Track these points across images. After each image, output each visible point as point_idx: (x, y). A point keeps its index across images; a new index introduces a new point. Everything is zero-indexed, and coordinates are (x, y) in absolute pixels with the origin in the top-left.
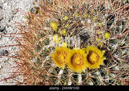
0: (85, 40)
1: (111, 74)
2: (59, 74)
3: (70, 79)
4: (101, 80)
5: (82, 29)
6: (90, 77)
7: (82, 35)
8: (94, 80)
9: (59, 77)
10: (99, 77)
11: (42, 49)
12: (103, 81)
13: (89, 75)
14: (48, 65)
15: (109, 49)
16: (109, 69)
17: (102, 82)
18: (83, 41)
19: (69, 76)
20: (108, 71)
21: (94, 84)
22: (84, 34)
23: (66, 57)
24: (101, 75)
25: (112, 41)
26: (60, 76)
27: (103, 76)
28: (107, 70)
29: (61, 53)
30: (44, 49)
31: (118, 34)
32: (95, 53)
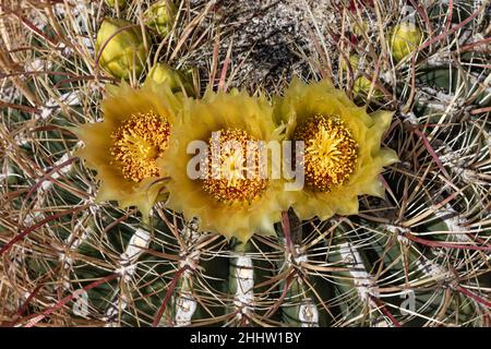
0: (281, 64)
1: (423, 262)
2: (123, 256)
3: (185, 284)
4: (363, 292)
5: (264, 6)
6: (301, 276)
7: (264, 39)
8: (326, 289)
9: (126, 271)
10: (353, 273)
11: (39, 112)
12: (373, 298)
13: (298, 260)
14: (66, 202)
15: (412, 118)
16: (413, 230)
17: (371, 302)
18: (265, 72)
19: (182, 265)
20: (406, 240)
21: (322, 313)
22: (276, 32)
23: (163, 147)
24: (361, 266)
25: (430, 76)
26: (133, 267)
27: (375, 271)
28: (400, 238)
29: (134, 124)
30: (46, 113)
31: (464, 37)
32: (334, 124)
